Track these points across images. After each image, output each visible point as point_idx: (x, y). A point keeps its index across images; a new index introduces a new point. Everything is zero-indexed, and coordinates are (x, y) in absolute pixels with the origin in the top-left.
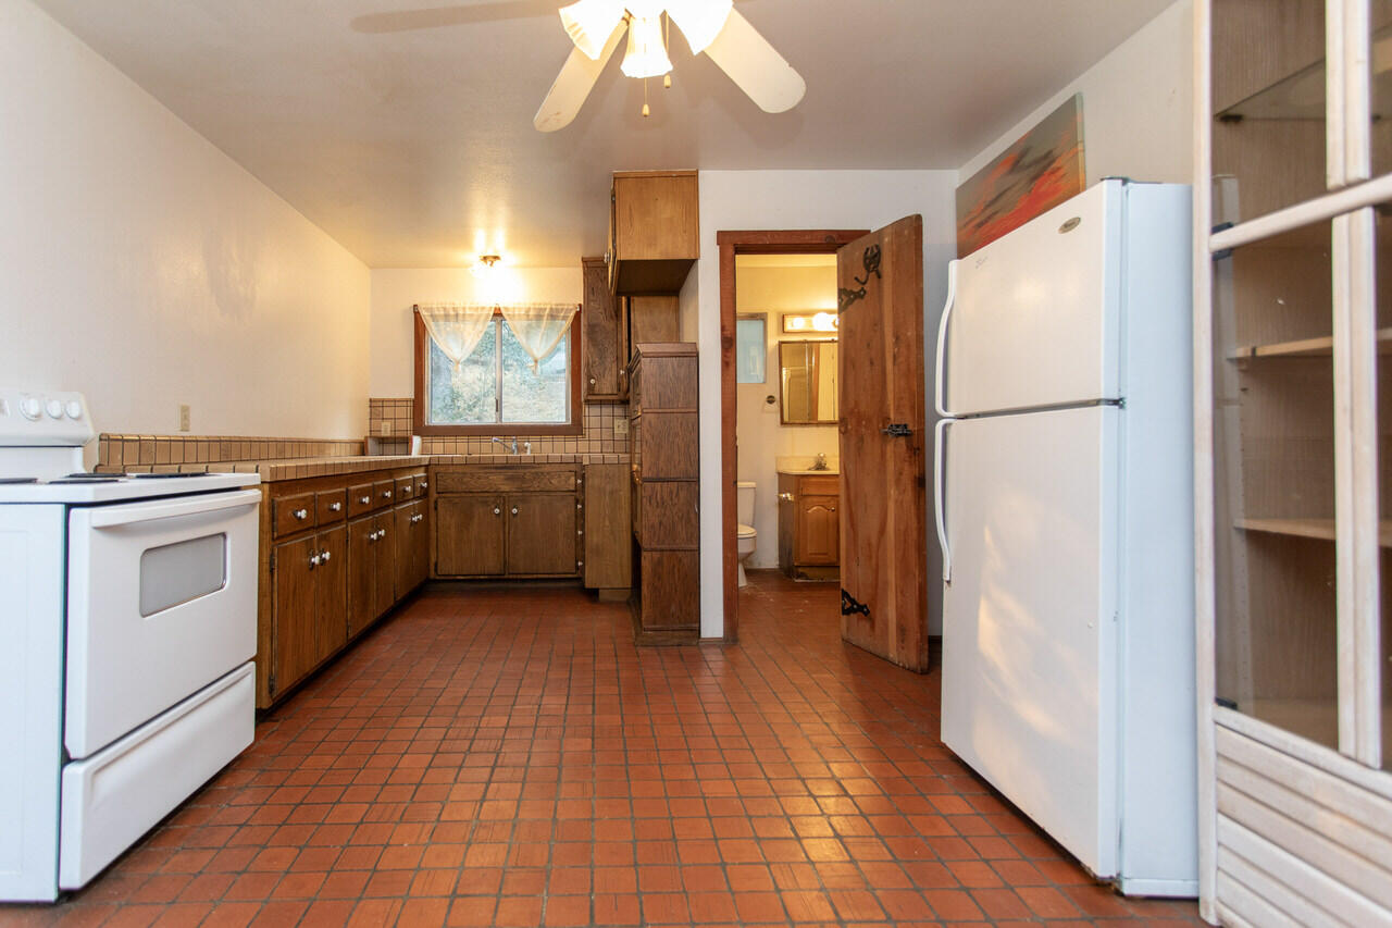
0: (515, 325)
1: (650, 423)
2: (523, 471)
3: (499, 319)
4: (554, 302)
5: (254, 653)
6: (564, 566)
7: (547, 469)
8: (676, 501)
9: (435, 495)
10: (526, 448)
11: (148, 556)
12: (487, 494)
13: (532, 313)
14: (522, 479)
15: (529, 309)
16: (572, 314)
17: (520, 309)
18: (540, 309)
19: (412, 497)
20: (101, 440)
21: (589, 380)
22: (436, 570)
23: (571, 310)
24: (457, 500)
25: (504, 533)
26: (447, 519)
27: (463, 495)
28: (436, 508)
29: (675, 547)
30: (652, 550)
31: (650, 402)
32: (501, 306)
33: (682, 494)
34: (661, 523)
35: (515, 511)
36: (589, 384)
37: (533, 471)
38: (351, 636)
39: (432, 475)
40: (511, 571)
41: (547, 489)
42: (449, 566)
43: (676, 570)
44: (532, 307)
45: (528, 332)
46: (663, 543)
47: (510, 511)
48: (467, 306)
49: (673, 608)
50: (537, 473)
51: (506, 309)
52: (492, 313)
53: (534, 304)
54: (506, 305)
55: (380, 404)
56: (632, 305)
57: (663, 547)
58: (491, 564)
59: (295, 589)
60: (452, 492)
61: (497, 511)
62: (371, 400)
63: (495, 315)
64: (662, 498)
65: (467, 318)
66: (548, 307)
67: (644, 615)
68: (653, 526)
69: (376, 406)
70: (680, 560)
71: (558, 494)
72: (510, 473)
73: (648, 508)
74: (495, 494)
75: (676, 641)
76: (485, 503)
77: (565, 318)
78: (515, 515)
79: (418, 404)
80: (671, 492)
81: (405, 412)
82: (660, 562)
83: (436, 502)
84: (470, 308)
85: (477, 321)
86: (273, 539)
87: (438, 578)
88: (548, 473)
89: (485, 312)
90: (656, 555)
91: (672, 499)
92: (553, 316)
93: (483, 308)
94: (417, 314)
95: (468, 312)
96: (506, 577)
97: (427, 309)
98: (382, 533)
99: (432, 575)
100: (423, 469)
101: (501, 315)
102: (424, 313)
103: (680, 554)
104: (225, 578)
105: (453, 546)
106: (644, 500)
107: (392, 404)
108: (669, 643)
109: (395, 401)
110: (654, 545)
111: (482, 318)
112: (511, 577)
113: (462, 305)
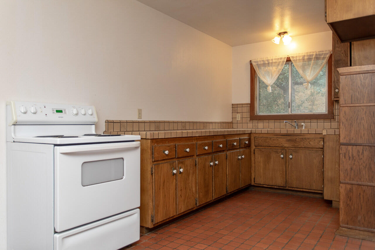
0: (298, 66)
1: (345, 112)
2: (295, 137)
3: (290, 63)
4: (317, 51)
5: (139, 205)
6: (315, 186)
7: (308, 136)
8: (361, 157)
9: (254, 147)
10: (303, 126)
11: (85, 164)
12: (277, 148)
13: (306, 58)
14: (295, 141)
15: (304, 56)
16: (328, 56)
17: (300, 56)
18: (310, 55)
19: (239, 147)
20: (106, 122)
21: (335, 90)
22: (254, 181)
23: (327, 54)
24: (263, 150)
25: (286, 167)
26: (258, 159)
27: (267, 148)
28: (254, 153)
29: (360, 183)
30: (346, 184)
31: (345, 101)
32: (290, 56)
33: (366, 153)
34: (351, 169)
35: (291, 156)
36: (335, 92)
37: (301, 137)
38: (198, 205)
39: (252, 138)
40: (289, 186)
41: (308, 146)
42: (260, 180)
43: (361, 196)
44: (306, 54)
45: (304, 68)
46: (353, 180)
47: (289, 157)
48: (274, 58)
49: (359, 218)
50: (302, 138)
51: (293, 57)
52: (285, 60)
53: (307, 53)
54: (292, 56)
55: (236, 106)
56: (352, 47)
57: (353, 182)
58: (279, 181)
59: (164, 182)
60: (261, 146)
61: (282, 156)
62: (232, 105)
63: (287, 61)
64: (353, 155)
65: (273, 64)
66: (314, 54)
67: (341, 219)
68: (346, 170)
69: (235, 107)
70: (364, 191)
71: (314, 149)
72: (289, 138)
73: (344, 160)
74: (282, 148)
75: (361, 237)
76: (277, 152)
77: (324, 58)
78: (291, 159)
79: (252, 105)
80: (358, 151)
81: (247, 109)
82: (351, 190)
83: (254, 150)
84: (275, 59)
85: (279, 65)
86: (152, 162)
87: (255, 185)
88: (308, 139)
89: (282, 60)
90: (349, 187)
91: (359, 156)
92: (317, 58)
93: (281, 58)
94: (251, 64)
95: (274, 61)
96: (287, 188)
97: (255, 62)
98: (217, 162)
99: (253, 183)
100: (247, 135)
101: (290, 60)
102: (254, 64)
103: (364, 188)
104: (123, 175)
105: (262, 171)
106: (341, 155)
107: (241, 106)
108: (356, 237)
109: (242, 104)
110: (347, 181)
111: (281, 64)
112: (289, 188)
113: (271, 58)
